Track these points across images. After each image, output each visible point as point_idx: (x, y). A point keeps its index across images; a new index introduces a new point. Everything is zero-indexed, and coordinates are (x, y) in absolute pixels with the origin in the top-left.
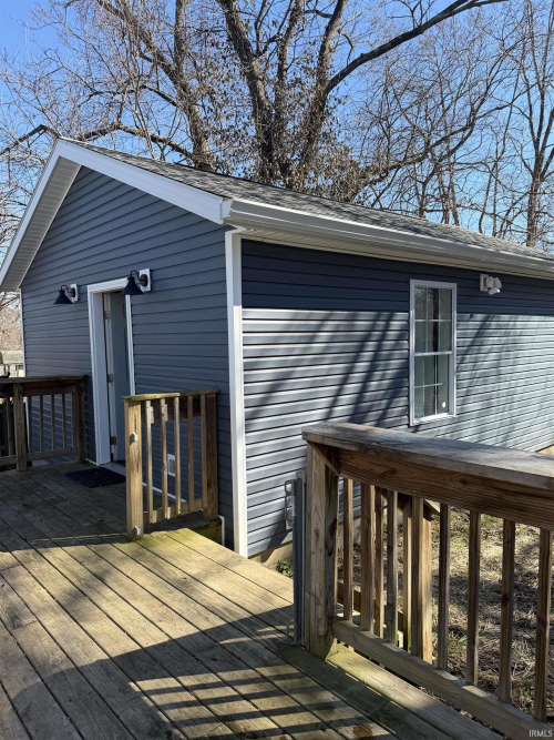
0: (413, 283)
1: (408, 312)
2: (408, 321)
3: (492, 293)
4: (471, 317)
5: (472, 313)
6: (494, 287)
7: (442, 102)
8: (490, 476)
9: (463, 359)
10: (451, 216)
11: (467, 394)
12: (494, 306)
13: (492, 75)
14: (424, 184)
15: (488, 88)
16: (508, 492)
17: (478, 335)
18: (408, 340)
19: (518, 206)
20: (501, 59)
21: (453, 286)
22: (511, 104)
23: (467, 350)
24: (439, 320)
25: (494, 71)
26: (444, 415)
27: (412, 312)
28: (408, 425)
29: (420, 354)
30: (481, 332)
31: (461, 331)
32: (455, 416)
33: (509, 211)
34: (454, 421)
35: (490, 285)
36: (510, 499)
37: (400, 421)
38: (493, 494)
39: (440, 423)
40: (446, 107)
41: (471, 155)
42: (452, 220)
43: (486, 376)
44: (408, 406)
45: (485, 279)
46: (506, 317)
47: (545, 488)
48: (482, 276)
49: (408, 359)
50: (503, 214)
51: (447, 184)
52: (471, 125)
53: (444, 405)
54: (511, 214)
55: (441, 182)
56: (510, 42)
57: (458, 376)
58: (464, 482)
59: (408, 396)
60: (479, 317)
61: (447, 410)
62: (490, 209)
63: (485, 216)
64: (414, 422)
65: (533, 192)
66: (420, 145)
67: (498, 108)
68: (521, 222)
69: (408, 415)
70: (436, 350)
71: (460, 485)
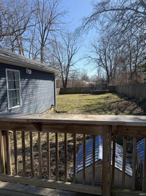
0: (7, 70)
1: (6, 78)
2: (6, 80)
3: (29, 73)
4: (24, 80)
5: (25, 79)
6: (30, 72)
7: (17, 20)
8: (15, 121)
9: (23, 91)
10: (22, 52)
11: (25, 100)
12: (30, 77)
13: (29, 16)
14: (13, 42)
15: (28, 19)
16: (21, 124)
17: (26, 84)
18: (6, 86)
19: (38, 52)
20: (31, 12)
21: (19, 71)
22: (35, 25)
23: (24, 88)
24: (15, 80)
25: (30, 15)
26: (18, 106)
27: (7, 78)
28: (8, 110)
29: (10, 90)
30: (27, 84)
31: (21, 83)
32: (21, 106)
33: (36, 53)
34: (21, 107)
35: (29, 71)
36: (22, 126)
37: (5, 109)
38: (18, 125)
39: (18, 108)
40: (18, 22)
41: (26, 37)
42: (22, 53)
43: (29, 95)
44: (7, 104)
45: (27, 70)
46: (34, 80)
47: (27, 122)
48: (27, 69)
49: (6, 91)
50: (35, 54)
51: (20, 43)
52: (25, 28)
53: (18, 103)
54: (37, 54)
55: (18, 42)
56: (33, 9)
57: (22, 95)
58: (11, 124)
59: (7, 102)
60: (27, 80)
61: (19, 104)
62: (31, 52)
63: (30, 54)
64: (9, 109)
65: (42, 49)
66: (11, 31)
67: (31, 26)
68: (39, 56)
69: (8, 107)
70: (15, 88)
71: (10, 125)
